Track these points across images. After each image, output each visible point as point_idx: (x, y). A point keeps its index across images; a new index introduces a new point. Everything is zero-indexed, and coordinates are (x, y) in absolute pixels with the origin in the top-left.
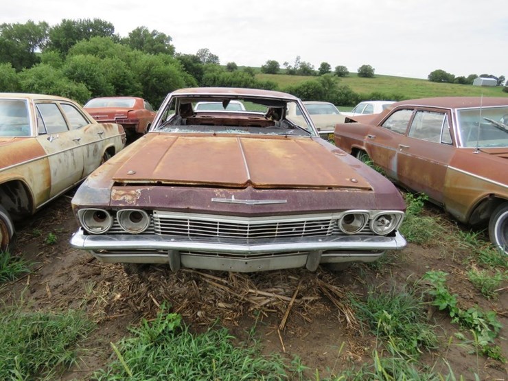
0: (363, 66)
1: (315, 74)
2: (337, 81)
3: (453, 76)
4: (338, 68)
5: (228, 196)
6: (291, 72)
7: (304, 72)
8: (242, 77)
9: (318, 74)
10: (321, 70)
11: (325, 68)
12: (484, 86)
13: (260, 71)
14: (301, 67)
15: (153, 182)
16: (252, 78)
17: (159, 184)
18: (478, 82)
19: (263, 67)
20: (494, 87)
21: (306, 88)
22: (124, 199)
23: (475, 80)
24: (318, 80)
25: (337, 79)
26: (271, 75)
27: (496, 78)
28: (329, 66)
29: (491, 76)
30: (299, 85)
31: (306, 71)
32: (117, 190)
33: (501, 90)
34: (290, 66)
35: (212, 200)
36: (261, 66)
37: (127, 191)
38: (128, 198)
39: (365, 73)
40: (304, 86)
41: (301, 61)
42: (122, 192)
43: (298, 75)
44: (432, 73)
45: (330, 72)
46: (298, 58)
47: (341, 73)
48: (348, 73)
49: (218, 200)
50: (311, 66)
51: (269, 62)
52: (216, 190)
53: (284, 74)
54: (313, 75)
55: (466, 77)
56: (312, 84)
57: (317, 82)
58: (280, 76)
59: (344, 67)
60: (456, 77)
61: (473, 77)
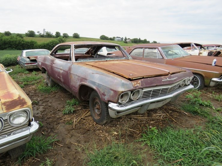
0: (75, 33)
1: (54, 37)
2: (66, 40)
3: (108, 37)
4: (64, 34)
5: (166, 79)
6: (42, 36)
7: (48, 36)
8: (17, 39)
9: (55, 37)
10: (56, 35)
11: (58, 34)
12: (118, 41)
13: (25, 36)
14: (46, 34)
15: (141, 77)
16: (22, 39)
17: (143, 78)
18: (116, 39)
19: (26, 34)
20: (121, 41)
21: (52, 43)
22: (137, 86)
23: (115, 39)
24: (57, 40)
25: (65, 39)
26: (31, 38)
27: (121, 38)
28: (60, 33)
29: (119, 38)
30: (48, 42)
31: (49, 35)
32: (134, 82)
33: (123, 42)
34: (41, 33)
35: (163, 80)
36: (25, 33)
37: (137, 82)
38: (138, 85)
39: (76, 36)
40: (51, 42)
41: (46, 31)
42: (136, 83)
43: (45, 37)
44: (101, 36)
45: (61, 36)
46: (44, 30)
47: (66, 36)
48: (68, 36)
49: (165, 80)
50: (51, 33)
51: (29, 31)
52: (162, 77)
53: (38, 37)
54: (53, 37)
55: (112, 38)
56: (54, 41)
57: (56, 40)
58: (36, 38)
59: (67, 34)
60: (109, 38)
61: (114, 38)
